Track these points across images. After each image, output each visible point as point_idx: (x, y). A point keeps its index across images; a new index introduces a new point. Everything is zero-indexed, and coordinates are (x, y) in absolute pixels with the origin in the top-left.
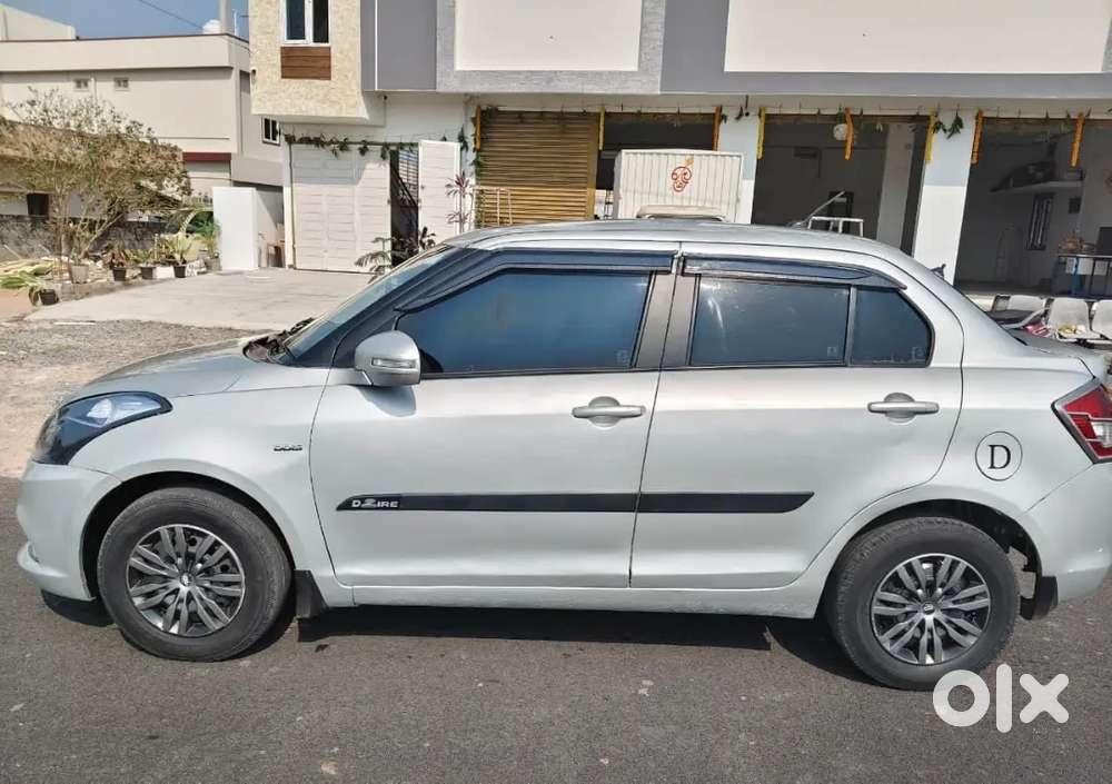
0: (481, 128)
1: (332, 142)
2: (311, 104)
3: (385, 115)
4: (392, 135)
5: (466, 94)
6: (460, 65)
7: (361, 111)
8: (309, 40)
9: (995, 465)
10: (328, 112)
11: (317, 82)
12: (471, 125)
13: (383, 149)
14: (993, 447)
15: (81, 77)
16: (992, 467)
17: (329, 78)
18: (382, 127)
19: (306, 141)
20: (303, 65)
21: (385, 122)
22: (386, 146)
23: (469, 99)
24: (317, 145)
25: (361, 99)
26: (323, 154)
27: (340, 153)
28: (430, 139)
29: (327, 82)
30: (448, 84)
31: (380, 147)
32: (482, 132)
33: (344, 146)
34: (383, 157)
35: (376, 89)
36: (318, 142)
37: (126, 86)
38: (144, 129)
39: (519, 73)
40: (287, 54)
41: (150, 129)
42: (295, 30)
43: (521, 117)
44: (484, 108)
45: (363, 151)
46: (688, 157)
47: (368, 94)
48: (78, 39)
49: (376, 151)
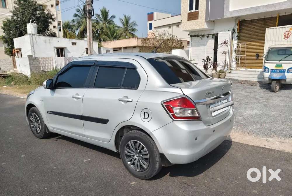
0: (239, 26)
1: (201, 36)
2: (194, 26)
3: (214, 27)
4: (215, 32)
5: (236, 17)
6: (231, 9)
7: (205, 26)
8: (194, 10)
9: (145, 118)
10: (197, 28)
11: (195, 20)
12: (236, 25)
13: (212, 36)
14: (145, 112)
15: (169, 26)
16: (144, 118)
17: (198, 19)
18: (213, 30)
19: (195, 36)
20: (192, 16)
21: (214, 29)
22: (213, 35)
23: (236, 18)
24: (197, 37)
25: (205, 23)
26: (199, 38)
27: (203, 38)
28: (225, 31)
29: (197, 20)
30: (227, 15)
31: (212, 35)
32: (239, 27)
33: (203, 36)
34: (213, 38)
35: (209, 20)
36: (197, 36)
37: (179, 26)
38: (175, 37)
39: (247, 9)
40: (189, 14)
41: (177, 37)
42: (191, 8)
43: (252, 21)
44: (241, 20)
45: (208, 37)
46: (290, 27)
47: (207, 21)
48: (172, 16)
49: (211, 36)
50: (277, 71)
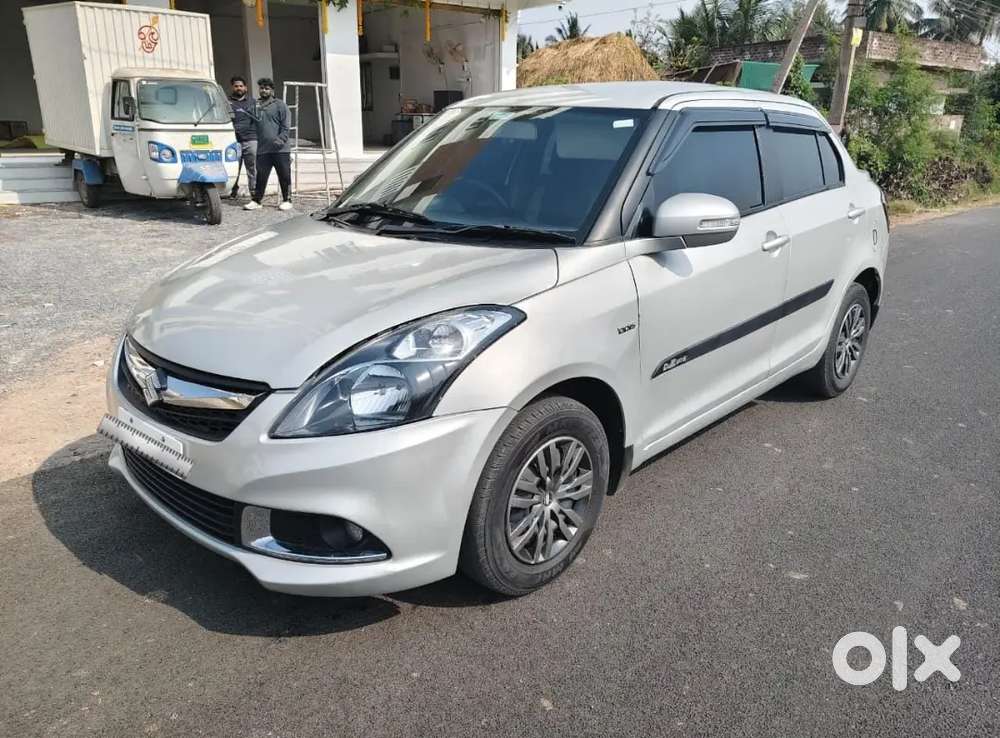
50: (201, 156)
